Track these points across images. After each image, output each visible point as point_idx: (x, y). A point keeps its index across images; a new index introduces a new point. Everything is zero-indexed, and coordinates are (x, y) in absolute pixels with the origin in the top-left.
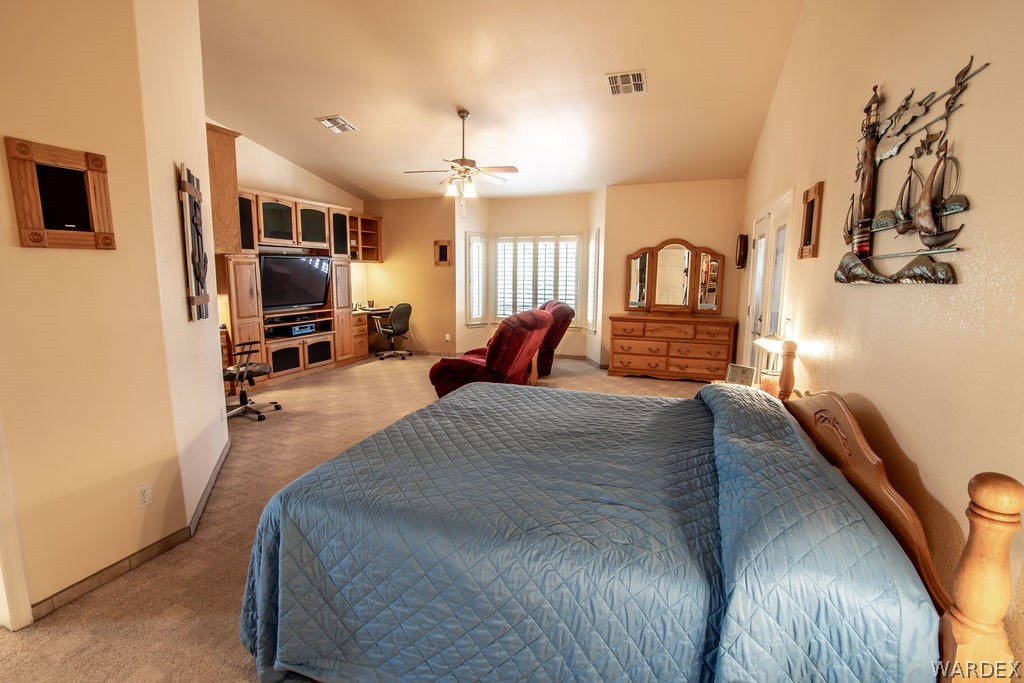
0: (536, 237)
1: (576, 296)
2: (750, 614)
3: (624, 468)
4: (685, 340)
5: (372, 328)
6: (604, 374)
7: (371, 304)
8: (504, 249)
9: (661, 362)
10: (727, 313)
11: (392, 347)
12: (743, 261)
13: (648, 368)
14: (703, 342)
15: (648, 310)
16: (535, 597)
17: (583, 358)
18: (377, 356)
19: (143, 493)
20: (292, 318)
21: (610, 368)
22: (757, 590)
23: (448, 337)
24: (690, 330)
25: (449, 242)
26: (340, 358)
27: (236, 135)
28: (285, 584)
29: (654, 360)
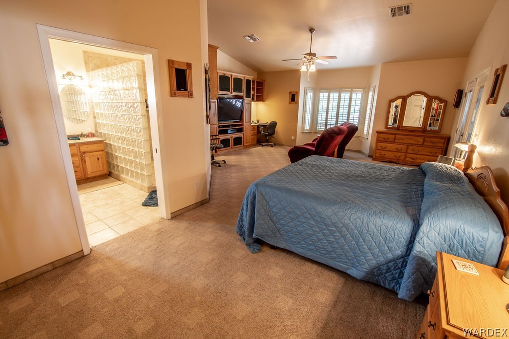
0: (340, 90)
1: (359, 120)
2: (428, 230)
3: (382, 189)
4: (417, 145)
5: (259, 132)
6: (370, 160)
7: (258, 121)
8: (323, 96)
9: (402, 156)
10: (444, 132)
11: (267, 141)
12: (458, 104)
13: (395, 158)
14: (427, 146)
15: (398, 129)
16: (347, 221)
17: (360, 152)
18: (260, 144)
19: (197, 184)
20: (228, 126)
21: (374, 157)
22: (432, 223)
23: (293, 138)
24: (421, 140)
25: (297, 92)
26: (245, 144)
27: (217, 48)
28: (258, 211)
29: (399, 154)
